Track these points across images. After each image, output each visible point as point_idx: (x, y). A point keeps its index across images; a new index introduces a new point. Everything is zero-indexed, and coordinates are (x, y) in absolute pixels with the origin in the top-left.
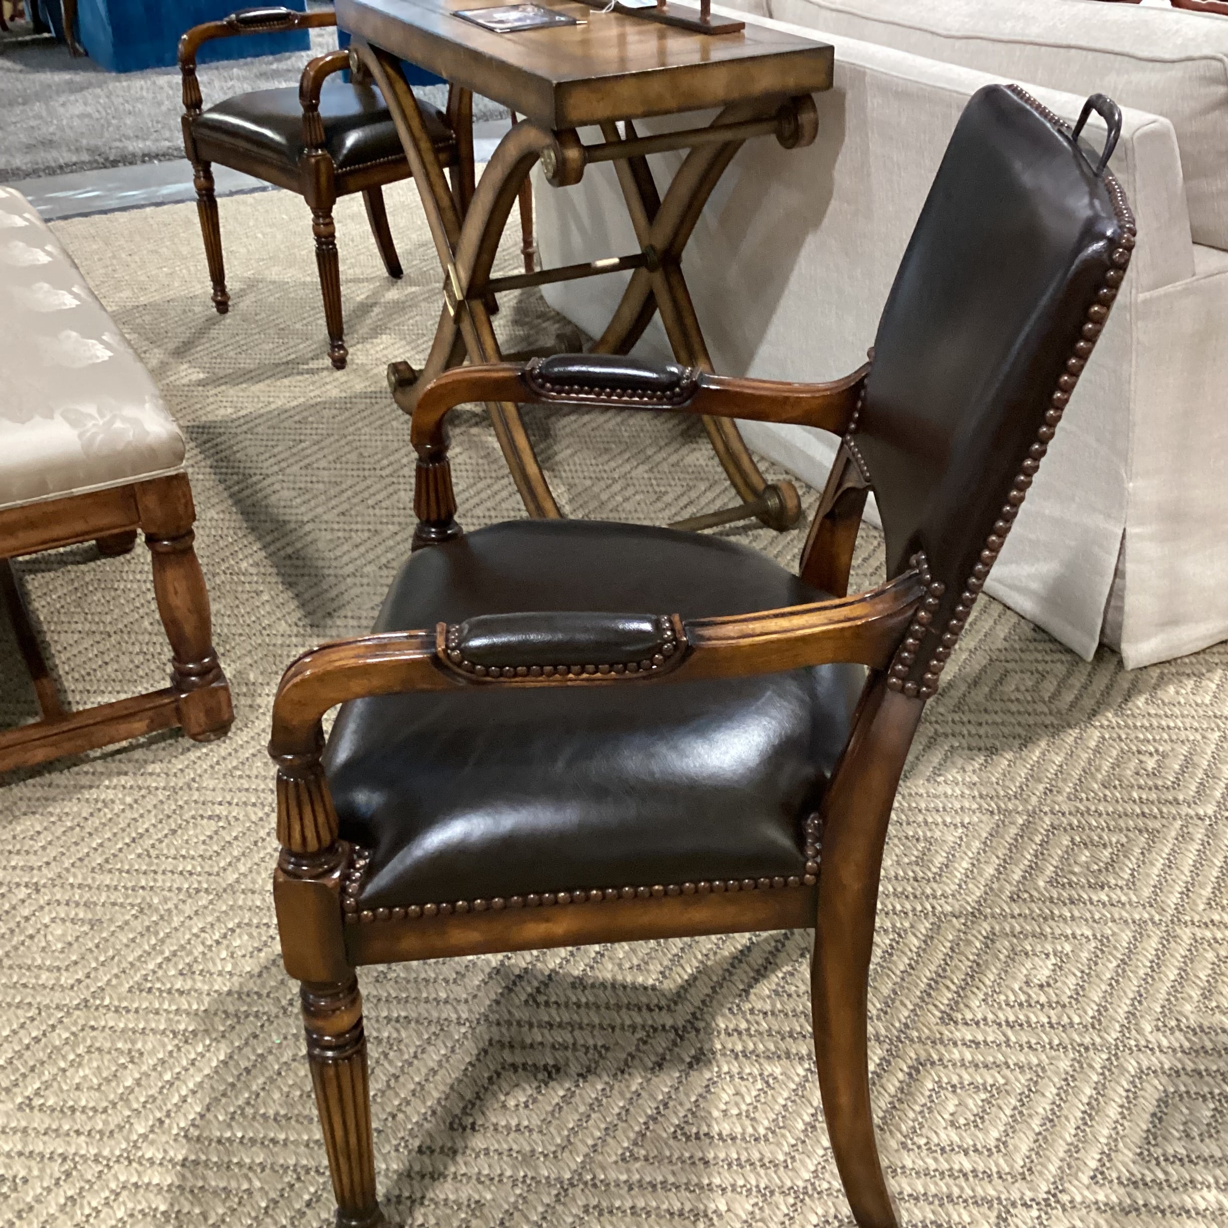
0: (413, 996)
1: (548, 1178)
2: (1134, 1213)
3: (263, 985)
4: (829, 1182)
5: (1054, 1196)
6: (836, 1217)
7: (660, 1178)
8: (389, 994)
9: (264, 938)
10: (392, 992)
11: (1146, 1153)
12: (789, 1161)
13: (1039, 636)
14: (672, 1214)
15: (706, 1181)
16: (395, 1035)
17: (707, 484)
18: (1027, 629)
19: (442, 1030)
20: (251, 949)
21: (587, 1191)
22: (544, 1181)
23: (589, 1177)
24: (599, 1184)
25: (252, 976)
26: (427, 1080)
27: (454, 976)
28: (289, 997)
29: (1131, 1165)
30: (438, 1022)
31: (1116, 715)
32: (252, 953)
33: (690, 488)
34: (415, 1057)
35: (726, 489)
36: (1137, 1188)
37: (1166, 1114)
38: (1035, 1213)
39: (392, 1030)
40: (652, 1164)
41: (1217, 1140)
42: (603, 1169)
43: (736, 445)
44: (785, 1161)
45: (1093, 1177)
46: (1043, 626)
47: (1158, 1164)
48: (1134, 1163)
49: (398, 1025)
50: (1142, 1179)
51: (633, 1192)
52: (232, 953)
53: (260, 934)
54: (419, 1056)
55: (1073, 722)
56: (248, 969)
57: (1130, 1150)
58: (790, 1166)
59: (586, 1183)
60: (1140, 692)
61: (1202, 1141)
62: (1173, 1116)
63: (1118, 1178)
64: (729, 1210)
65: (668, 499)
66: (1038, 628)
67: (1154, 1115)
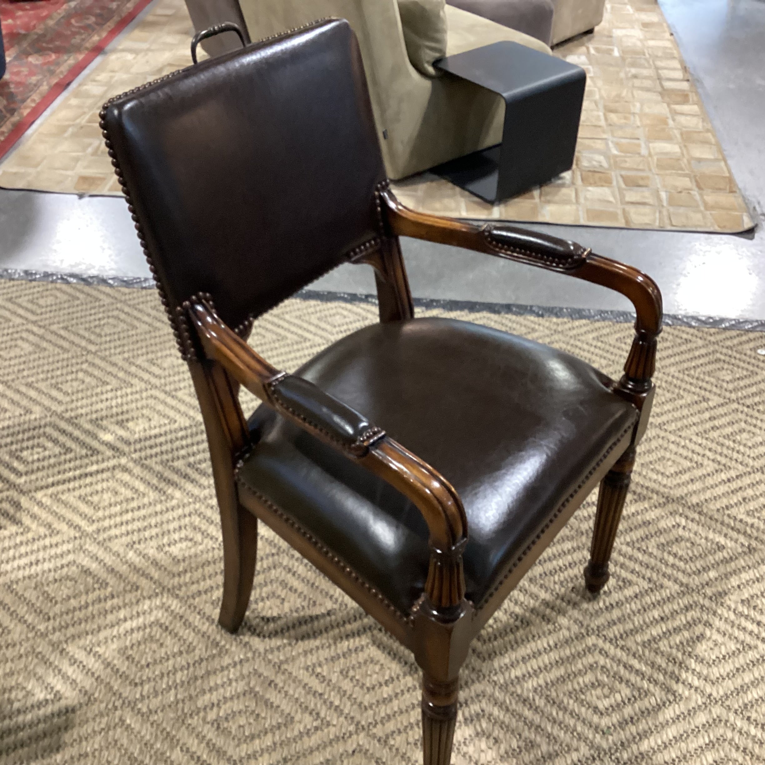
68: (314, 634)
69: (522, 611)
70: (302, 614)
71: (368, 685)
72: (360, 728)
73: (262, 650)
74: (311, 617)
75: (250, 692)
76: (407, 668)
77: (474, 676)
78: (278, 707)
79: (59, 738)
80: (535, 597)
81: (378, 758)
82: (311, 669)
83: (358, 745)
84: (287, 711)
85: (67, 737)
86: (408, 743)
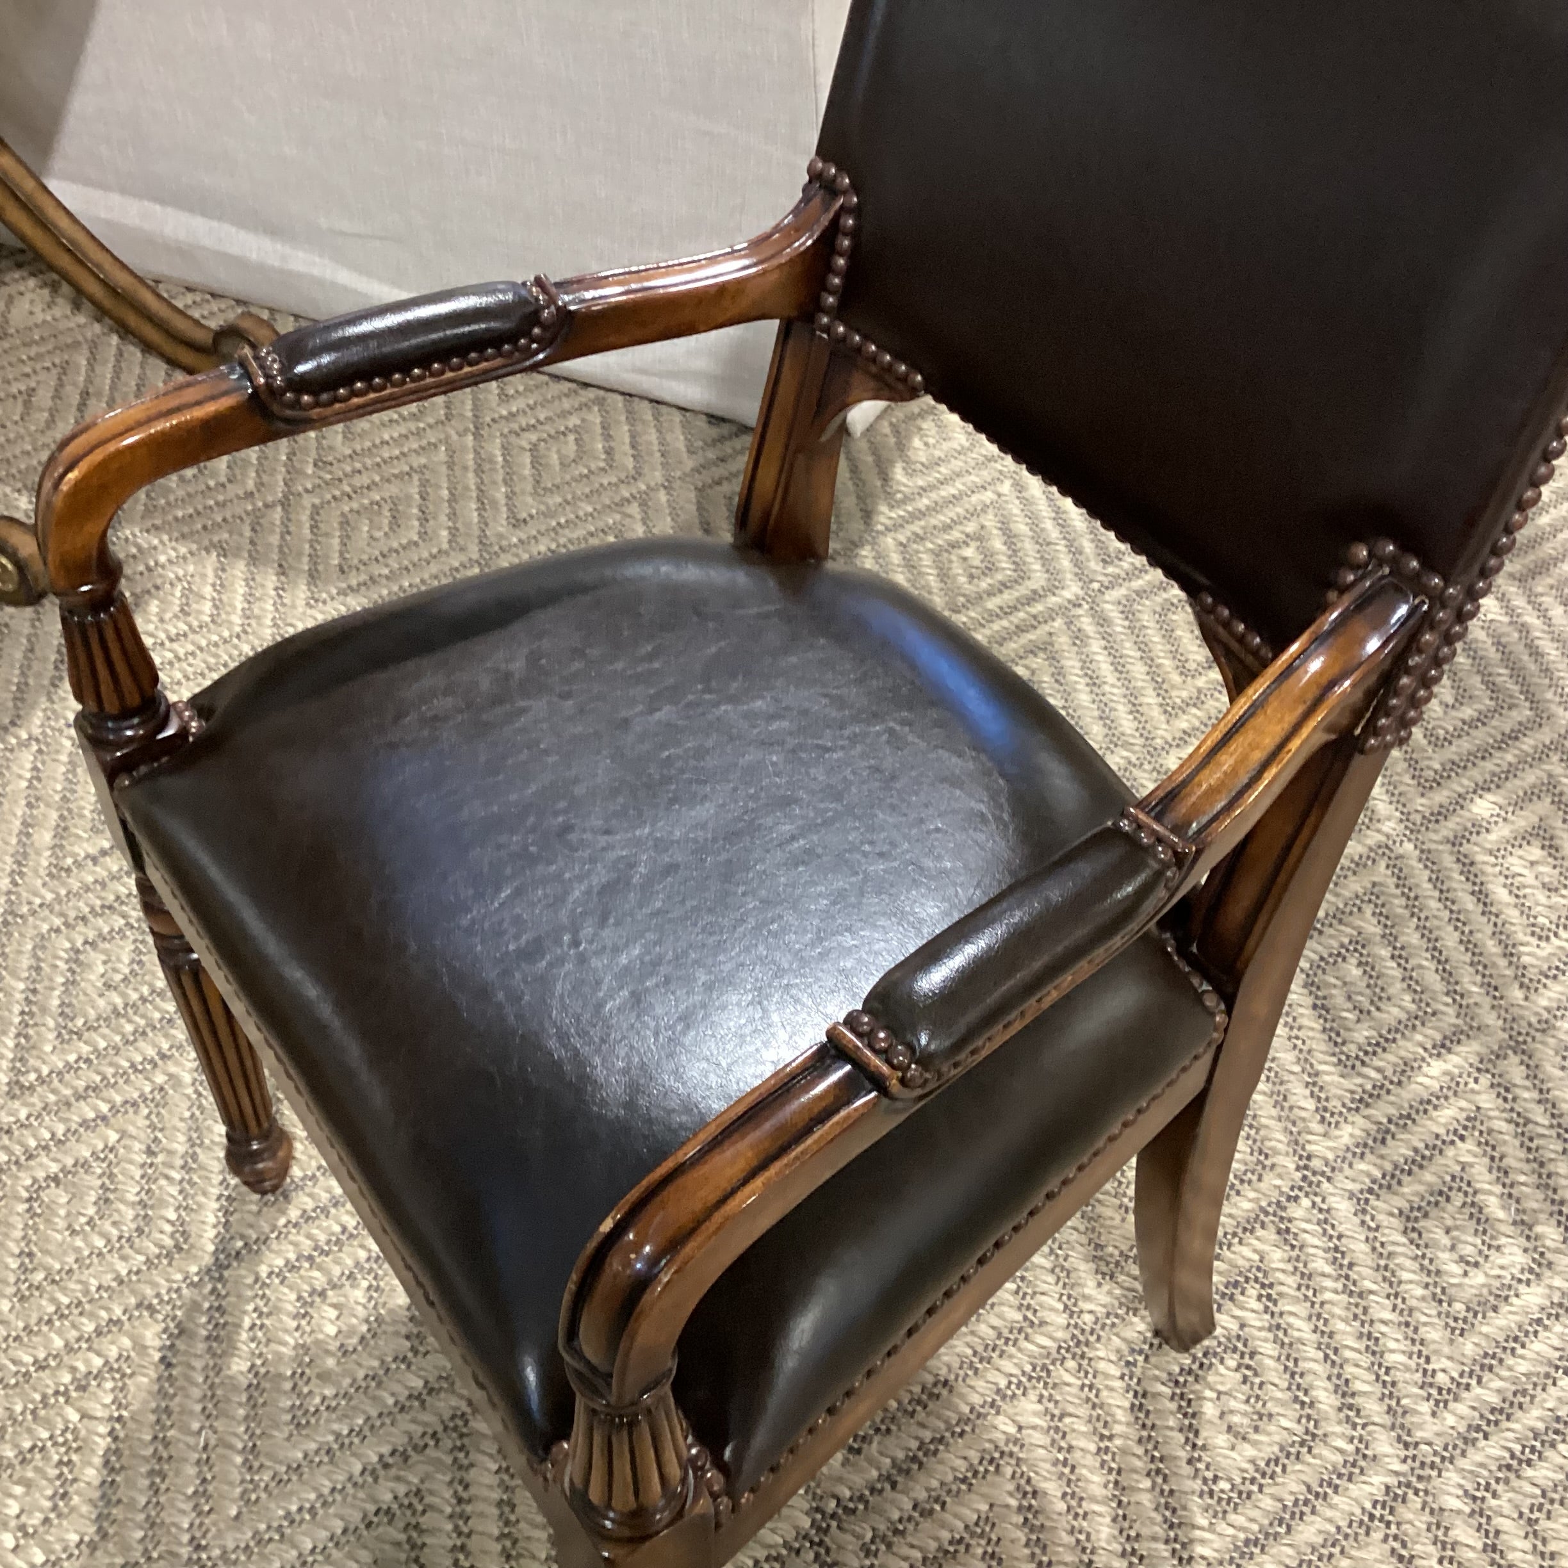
0: (374, 1413)
1: (786, 1545)
2: (1389, 1137)
3: (126, 1548)
4: (1091, 1312)
5: (1306, 1167)
6: (1133, 1351)
7: (914, 1445)
8: (338, 1436)
9: (53, 1472)
10: (336, 1427)
11: (1343, 1058)
12: (1030, 1315)
13: (725, 429)
14: (964, 1480)
15: (966, 1409)
16: (402, 1489)
17: (85, 351)
18: (701, 423)
19: (462, 1436)
20: (48, 1504)
21: (845, 1525)
22: (784, 1552)
23: (833, 1504)
24: (851, 1505)
25: (93, 1547)
26: (507, 1523)
27: (408, 1344)
28: (185, 1538)
29: (1342, 1080)
30: (446, 1428)
31: (892, 507)
32: (55, 1508)
33: (65, 368)
34: (460, 1501)
35: (120, 353)
36: (1368, 1105)
37: (1325, 998)
38: (1306, 1202)
39: (391, 1484)
40: (888, 1431)
41: (1389, 999)
42: (840, 1480)
43: (122, 279)
44: (1025, 1318)
45: (1323, 1120)
46: (719, 413)
47: (1363, 1063)
48: (1342, 1076)
49: (393, 1472)
50: (1364, 1091)
51: (899, 1487)
52: (22, 1528)
53: (37, 1469)
54: (465, 1495)
55: (856, 538)
56: (74, 1538)
57: (1326, 1063)
58: (1036, 1321)
59: (833, 1516)
60: (892, 463)
61: (1378, 1009)
62: (1332, 996)
63: (1344, 1105)
64: (1020, 1428)
65: (44, 397)
66: (714, 419)
67: (1315, 1007)
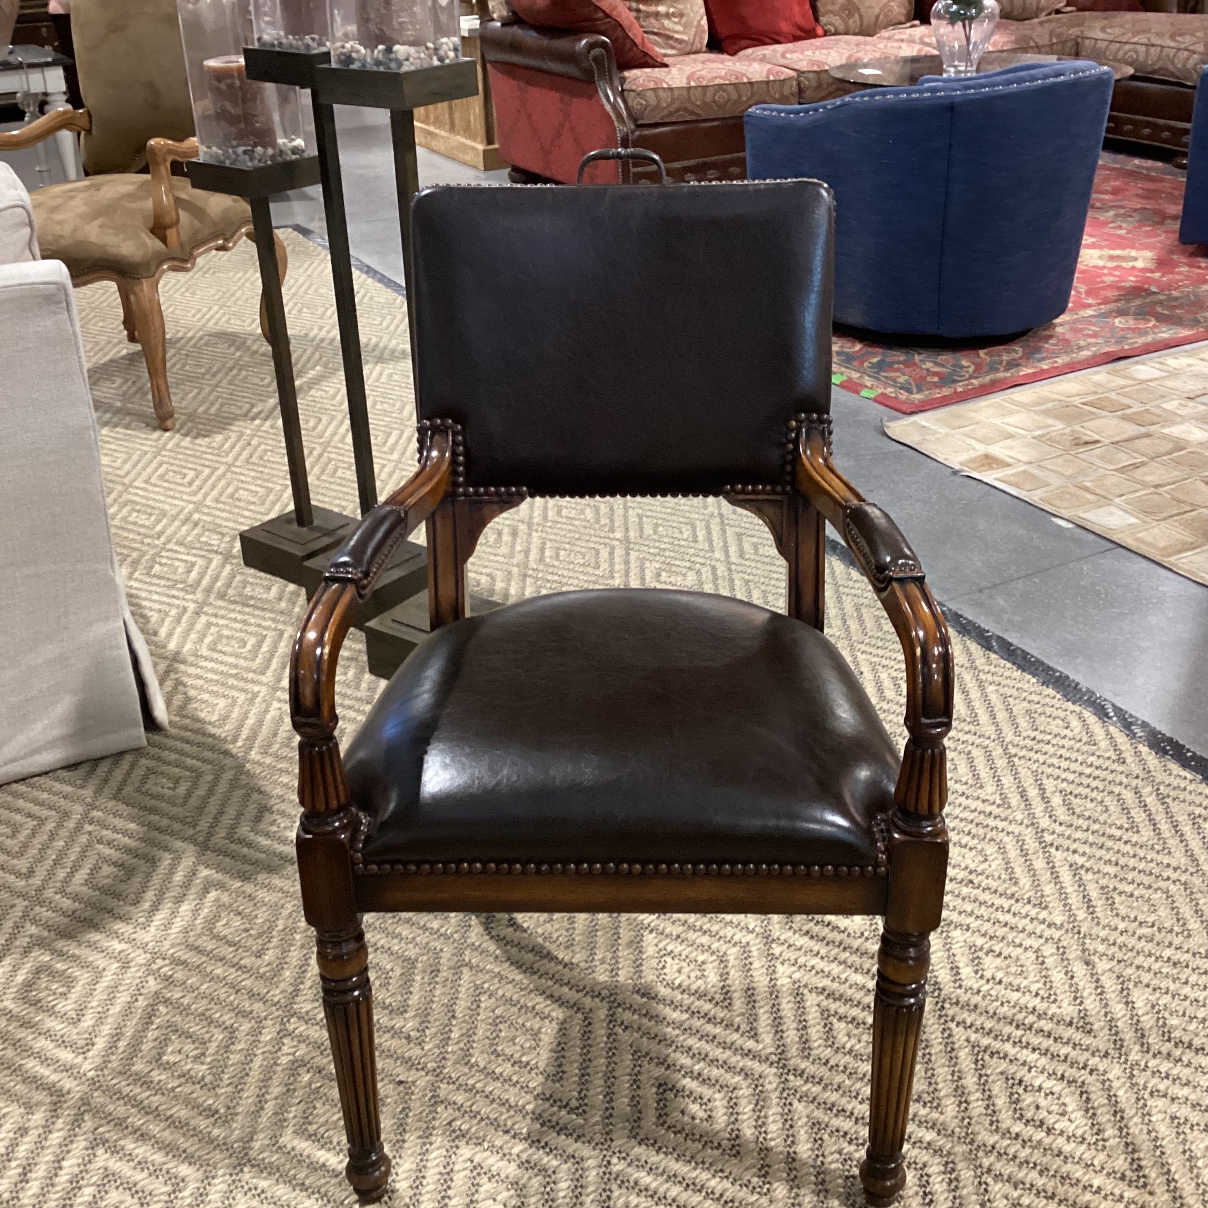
68: (529, 970)
69: (752, 1138)
70: (547, 944)
71: (499, 1048)
72: (437, 1072)
73: (469, 941)
74: (549, 953)
75: (411, 964)
76: (551, 1070)
77: (598, 1138)
78: (411, 993)
79: (258, 873)
80: (791, 1139)
81: (409, 1108)
82: (479, 992)
83: (414, 1083)
84: (410, 1003)
85: (261, 877)
86: (450, 1124)
